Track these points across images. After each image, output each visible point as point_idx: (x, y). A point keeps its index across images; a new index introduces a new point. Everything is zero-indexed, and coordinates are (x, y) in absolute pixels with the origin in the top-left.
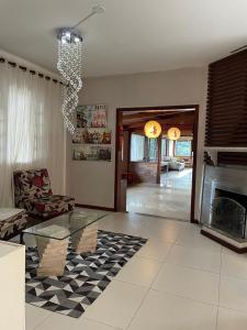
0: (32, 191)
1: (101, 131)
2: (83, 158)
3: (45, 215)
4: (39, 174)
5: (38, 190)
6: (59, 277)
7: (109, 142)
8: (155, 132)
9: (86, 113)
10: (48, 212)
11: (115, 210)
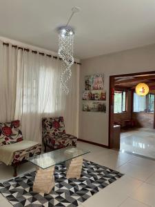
0: (52, 131)
1: (99, 92)
2: (88, 110)
3: (55, 147)
4: (57, 120)
5: (55, 130)
6: (45, 195)
7: (105, 99)
8: (143, 92)
9: (91, 80)
10: (57, 145)
11: (109, 147)
